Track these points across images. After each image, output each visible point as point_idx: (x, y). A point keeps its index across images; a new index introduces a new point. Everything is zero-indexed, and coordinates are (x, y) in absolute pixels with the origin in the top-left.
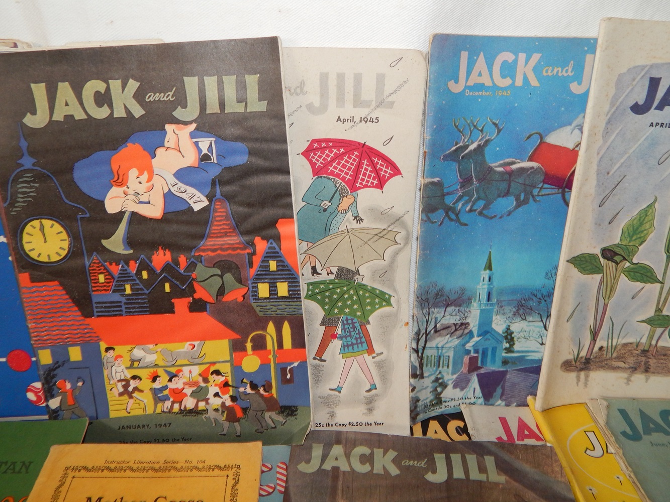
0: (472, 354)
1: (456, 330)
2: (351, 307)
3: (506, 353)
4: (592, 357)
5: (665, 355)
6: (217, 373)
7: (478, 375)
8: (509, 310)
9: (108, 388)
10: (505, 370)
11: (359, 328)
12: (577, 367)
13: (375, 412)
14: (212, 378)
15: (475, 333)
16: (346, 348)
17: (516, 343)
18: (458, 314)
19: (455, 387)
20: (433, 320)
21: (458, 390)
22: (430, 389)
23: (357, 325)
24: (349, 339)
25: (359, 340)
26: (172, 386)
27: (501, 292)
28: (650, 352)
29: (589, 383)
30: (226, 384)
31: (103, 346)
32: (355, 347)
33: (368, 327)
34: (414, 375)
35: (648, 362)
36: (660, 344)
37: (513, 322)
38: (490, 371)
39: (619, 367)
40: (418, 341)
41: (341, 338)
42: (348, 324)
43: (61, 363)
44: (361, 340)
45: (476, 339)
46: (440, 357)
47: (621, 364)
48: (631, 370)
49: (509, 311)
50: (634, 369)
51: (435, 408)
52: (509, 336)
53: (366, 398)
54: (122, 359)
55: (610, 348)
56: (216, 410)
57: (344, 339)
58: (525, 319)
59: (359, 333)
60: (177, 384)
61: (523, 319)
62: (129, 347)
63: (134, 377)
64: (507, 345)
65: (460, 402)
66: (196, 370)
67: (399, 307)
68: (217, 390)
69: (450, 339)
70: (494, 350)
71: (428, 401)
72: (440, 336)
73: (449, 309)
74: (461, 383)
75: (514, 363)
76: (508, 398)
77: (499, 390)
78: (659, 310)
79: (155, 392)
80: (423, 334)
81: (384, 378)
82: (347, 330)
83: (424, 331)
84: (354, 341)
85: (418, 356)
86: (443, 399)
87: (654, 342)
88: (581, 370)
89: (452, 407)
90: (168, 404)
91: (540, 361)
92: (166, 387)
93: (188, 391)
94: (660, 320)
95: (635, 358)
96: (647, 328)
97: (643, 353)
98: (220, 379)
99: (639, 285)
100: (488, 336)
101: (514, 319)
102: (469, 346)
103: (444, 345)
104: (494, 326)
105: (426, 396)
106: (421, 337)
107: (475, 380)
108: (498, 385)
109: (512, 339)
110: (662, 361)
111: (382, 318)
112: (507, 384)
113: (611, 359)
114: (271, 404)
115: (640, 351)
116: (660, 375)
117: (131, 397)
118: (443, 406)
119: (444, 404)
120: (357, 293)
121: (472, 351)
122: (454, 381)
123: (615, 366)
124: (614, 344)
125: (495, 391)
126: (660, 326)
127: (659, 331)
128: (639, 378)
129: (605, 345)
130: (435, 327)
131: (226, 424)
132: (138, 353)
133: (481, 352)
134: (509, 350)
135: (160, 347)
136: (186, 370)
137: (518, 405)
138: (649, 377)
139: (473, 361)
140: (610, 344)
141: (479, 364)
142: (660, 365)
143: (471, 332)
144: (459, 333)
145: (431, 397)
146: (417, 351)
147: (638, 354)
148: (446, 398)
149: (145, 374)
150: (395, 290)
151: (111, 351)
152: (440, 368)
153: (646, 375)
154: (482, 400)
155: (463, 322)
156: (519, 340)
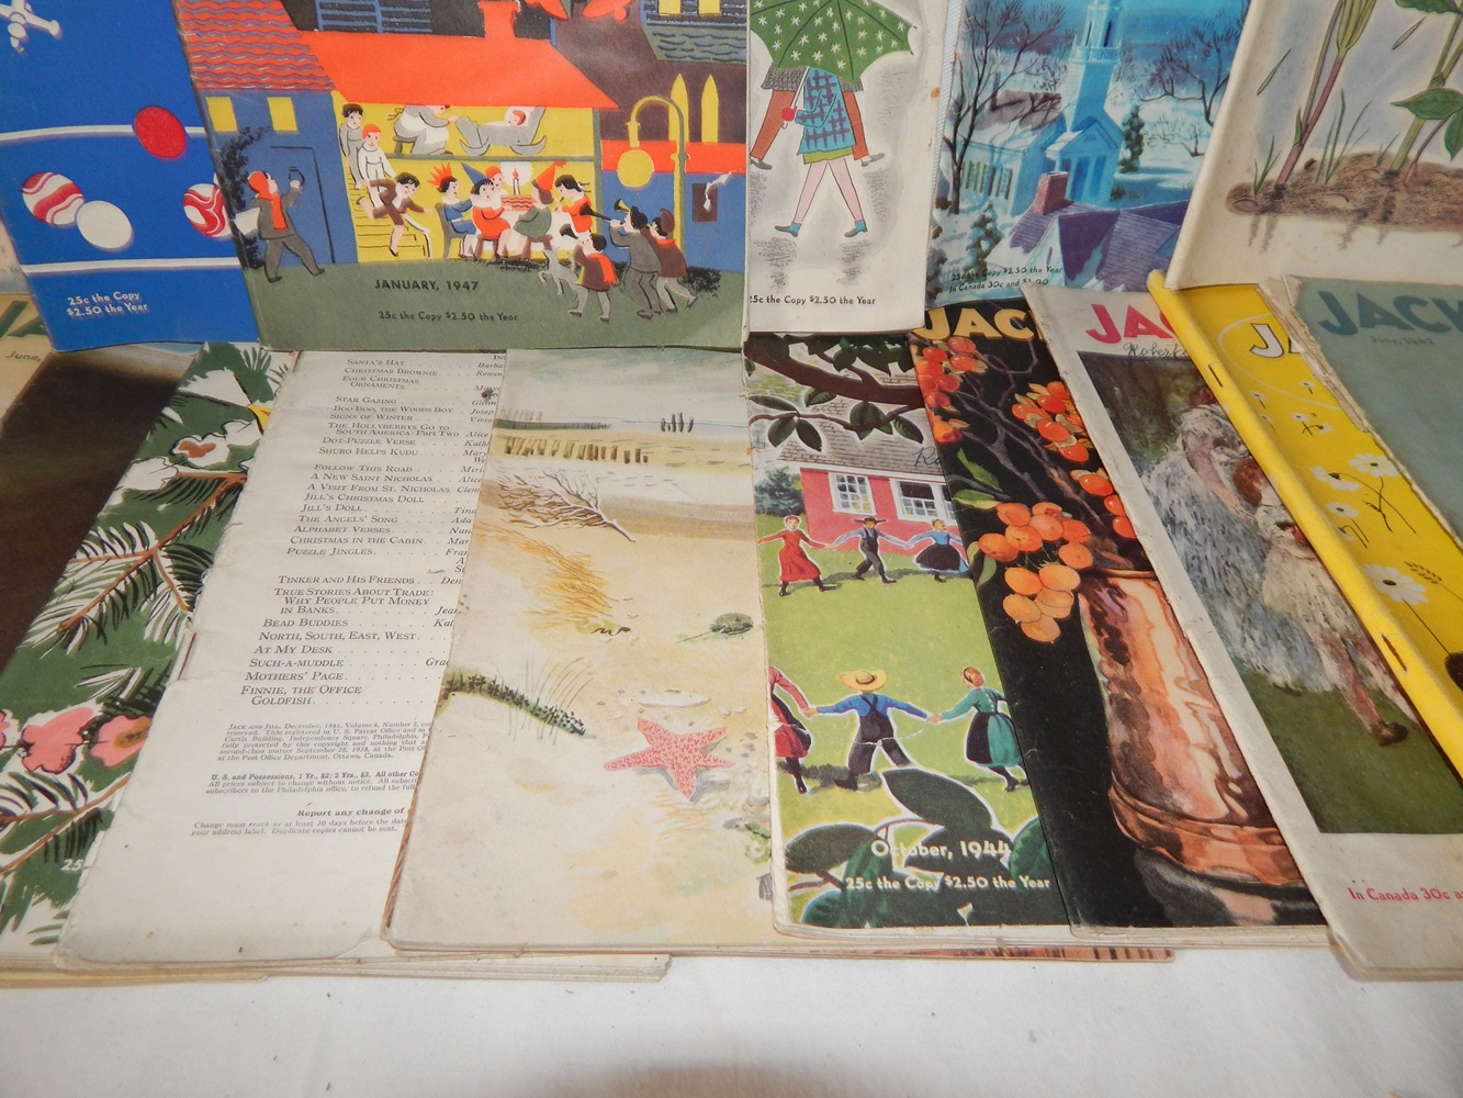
0: (1058, 172)
1: (1033, 110)
2: (825, 48)
3: (1123, 172)
4: (1288, 183)
5: (1427, 184)
6: (569, 183)
7: (1062, 221)
8: (1144, 68)
9: (352, 197)
10: (1114, 209)
11: (839, 97)
12: (1257, 204)
13: (860, 278)
14: (559, 193)
15: (1069, 121)
16: (812, 142)
17: (1146, 148)
18: (1041, 71)
19: (1015, 243)
20: (992, 78)
21: (1020, 250)
22: (968, 242)
23: (836, 91)
24: (818, 121)
25: (838, 124)
26: (480, 202)
27: (1135, 25)
28: (1402, 176)
29: (1271, 241)
30: (585, 210)
31: (339, 101)
32: (830, 139)
33: (859, 96)
34: (942, 203)
35: (1393, 198)
36: (1427, 158)
37: (1148, 98)
38: (1084, 211)
39: (1335, 208)
40: (957, 122)
41: (803, 119)
42: (818, 87)
43: (254, 131)
44: (841, 125)
45: (1069, 136)
46: (994, 171)
47: (1340, 203)
48: (1356, 216)
49: (1142, 72)
50: (1362, 215)
51: (973, 285)
52: (1134, 134)
53: (846, 249)
54: (378, 134)
55: (1327, 163)
56: (565, 263)
57: (809, 122)
58: (1172, 94)
59: (839, 110)
60: (489, 200)
61: (1167, 93)
62: (390, 109)
63: (405, 179)
64: (1127, 154)
65: (1021, 276)
66: (528, 173)
67: (923, 51)
68: (567, 220)
69: (1020, 130)
70: (1101, 162)
71: (961, 266)
72: (1002, 120)
73: (1029, 57)
74: (1027, 238)
75: (1134, 196)
76: (1111, 274)
77: (1097, 256)
78: (1440, 78)
79: (446, 214)
80: (969, 108)
81: (884, 208)
82: (815, 102)
83: (972, 102)
84: (829, 128)
85: (954, 157)
86: (989, 268)
87: (1413, 154)
88: (1264, 211)
89: (1005, 286)
90: (472, 241)
91: (1186, 194)
92: (467, 206)
93: (512, 217)
94: (1435, 101)
95: (1369, 190)
96: (1408, 117)
97: (1387, 178)
98: (574, 198)
99: (1414, 14)
100: (1093, 131)
101: (1150, 90)
102: (1053, 152)
103: (1005, 143)
104: (1108, 108)
105: (959, 256)
106: (966, 113)
107: (1053, 229)
108: (1096, 246)
109: (1139, 139)
110: (1419, 197)
111: (889, 76)
112: (1115, 243)
113: (1324, 190)
114: (670, 261)
115: (1382, 173)
116: (1409, 228)
117: (398, 221)
118: (987, 284)
119: (990, 278)
120: (840, 16)
121: (1058, 164)
122: (1014, 230)
123: (1327, 206)
124: (1337, 155)
125: (1088, 256)
126: (1434, 115)
127: (1430, 126)
128: (1368, 233)
129: (1318, 158)
130: (994, 96)
131: (584, 294)
132: (410, 123)
133: (1073, 167)
134: (1129, 166)
135: (456, 114)
136: (507, 169)
137: (1128, 290)
138: (1387, 231)
139: (1057, 185)
140: (1328, 156)
141: (1067, 196)
142: (1413, 206)
143: (1061, 120)
144: (1037, 118)
145: (968, 259)
146: (952, 146)
147: (1376, 181)
148: (996, 266)
149: (425, 172)
150: (918, 13)
151: (355, 115)
152: (993, 197)
153: (1381, 228)
154: (1061, 276)
155: (1049, 91)
156: (1153, 143)
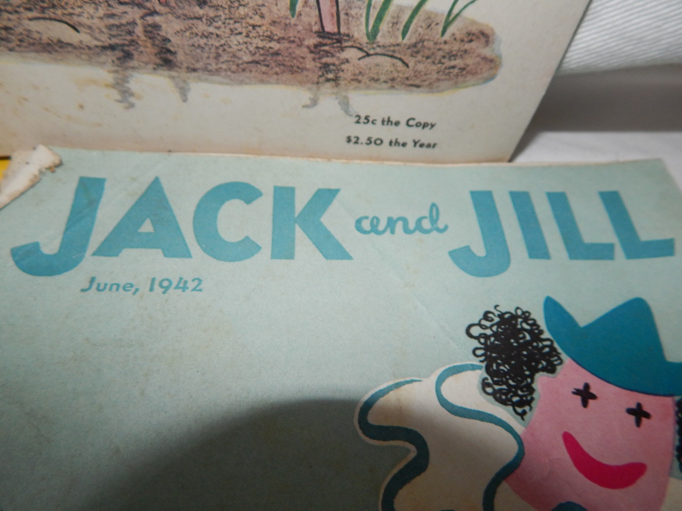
35: (157, 26)
39: (60, 41)
47: (65, 33)
48: (110, 56)
50: (122, 54)
95: (101, 12)
110: (201, 27)
123: (45, 39)
142: (202, 41)
153: (173, 78)
